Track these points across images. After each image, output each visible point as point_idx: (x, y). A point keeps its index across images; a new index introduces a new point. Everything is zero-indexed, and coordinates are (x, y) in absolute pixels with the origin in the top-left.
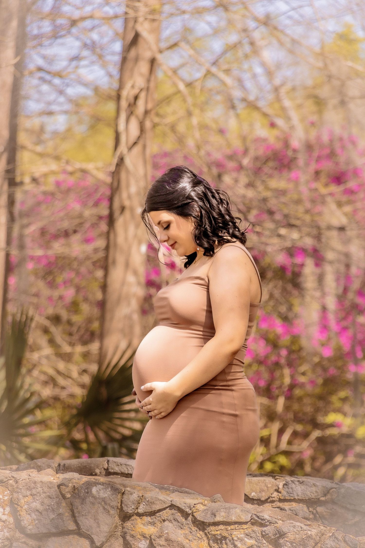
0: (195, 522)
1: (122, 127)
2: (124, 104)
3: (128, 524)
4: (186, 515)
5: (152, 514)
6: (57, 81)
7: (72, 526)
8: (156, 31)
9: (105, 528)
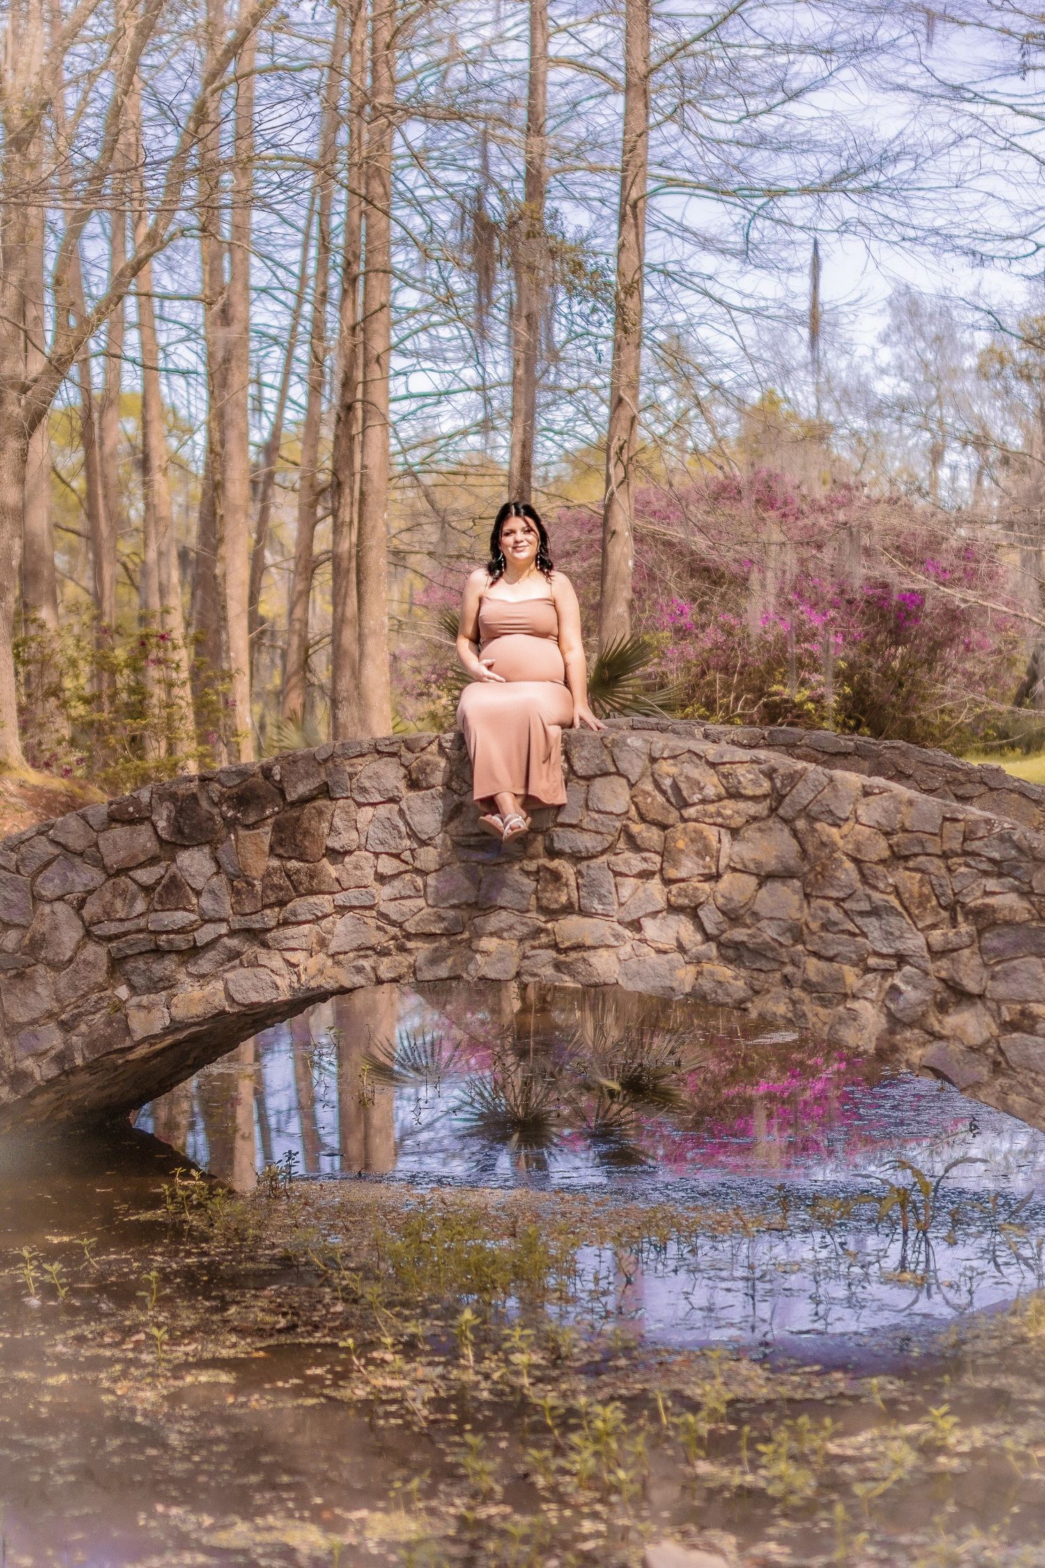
0: (708, 762)
1: (612, 471)
2: (612, 452)
3: (656, 766)
4: (699, 757)
5: (674, 757)
6: (557, 438)
7: (613, 769)
8: (635, 397)
9: (638, 770)
